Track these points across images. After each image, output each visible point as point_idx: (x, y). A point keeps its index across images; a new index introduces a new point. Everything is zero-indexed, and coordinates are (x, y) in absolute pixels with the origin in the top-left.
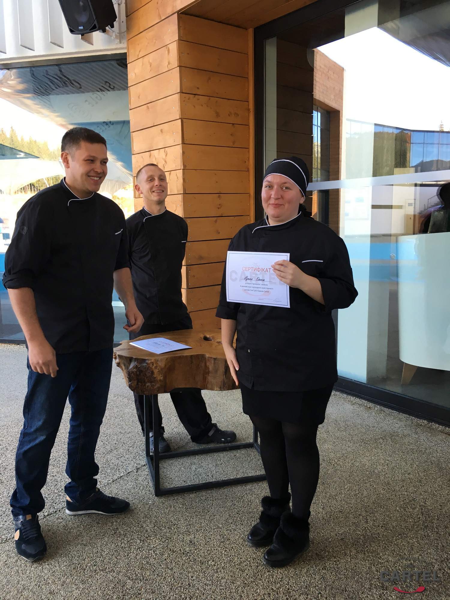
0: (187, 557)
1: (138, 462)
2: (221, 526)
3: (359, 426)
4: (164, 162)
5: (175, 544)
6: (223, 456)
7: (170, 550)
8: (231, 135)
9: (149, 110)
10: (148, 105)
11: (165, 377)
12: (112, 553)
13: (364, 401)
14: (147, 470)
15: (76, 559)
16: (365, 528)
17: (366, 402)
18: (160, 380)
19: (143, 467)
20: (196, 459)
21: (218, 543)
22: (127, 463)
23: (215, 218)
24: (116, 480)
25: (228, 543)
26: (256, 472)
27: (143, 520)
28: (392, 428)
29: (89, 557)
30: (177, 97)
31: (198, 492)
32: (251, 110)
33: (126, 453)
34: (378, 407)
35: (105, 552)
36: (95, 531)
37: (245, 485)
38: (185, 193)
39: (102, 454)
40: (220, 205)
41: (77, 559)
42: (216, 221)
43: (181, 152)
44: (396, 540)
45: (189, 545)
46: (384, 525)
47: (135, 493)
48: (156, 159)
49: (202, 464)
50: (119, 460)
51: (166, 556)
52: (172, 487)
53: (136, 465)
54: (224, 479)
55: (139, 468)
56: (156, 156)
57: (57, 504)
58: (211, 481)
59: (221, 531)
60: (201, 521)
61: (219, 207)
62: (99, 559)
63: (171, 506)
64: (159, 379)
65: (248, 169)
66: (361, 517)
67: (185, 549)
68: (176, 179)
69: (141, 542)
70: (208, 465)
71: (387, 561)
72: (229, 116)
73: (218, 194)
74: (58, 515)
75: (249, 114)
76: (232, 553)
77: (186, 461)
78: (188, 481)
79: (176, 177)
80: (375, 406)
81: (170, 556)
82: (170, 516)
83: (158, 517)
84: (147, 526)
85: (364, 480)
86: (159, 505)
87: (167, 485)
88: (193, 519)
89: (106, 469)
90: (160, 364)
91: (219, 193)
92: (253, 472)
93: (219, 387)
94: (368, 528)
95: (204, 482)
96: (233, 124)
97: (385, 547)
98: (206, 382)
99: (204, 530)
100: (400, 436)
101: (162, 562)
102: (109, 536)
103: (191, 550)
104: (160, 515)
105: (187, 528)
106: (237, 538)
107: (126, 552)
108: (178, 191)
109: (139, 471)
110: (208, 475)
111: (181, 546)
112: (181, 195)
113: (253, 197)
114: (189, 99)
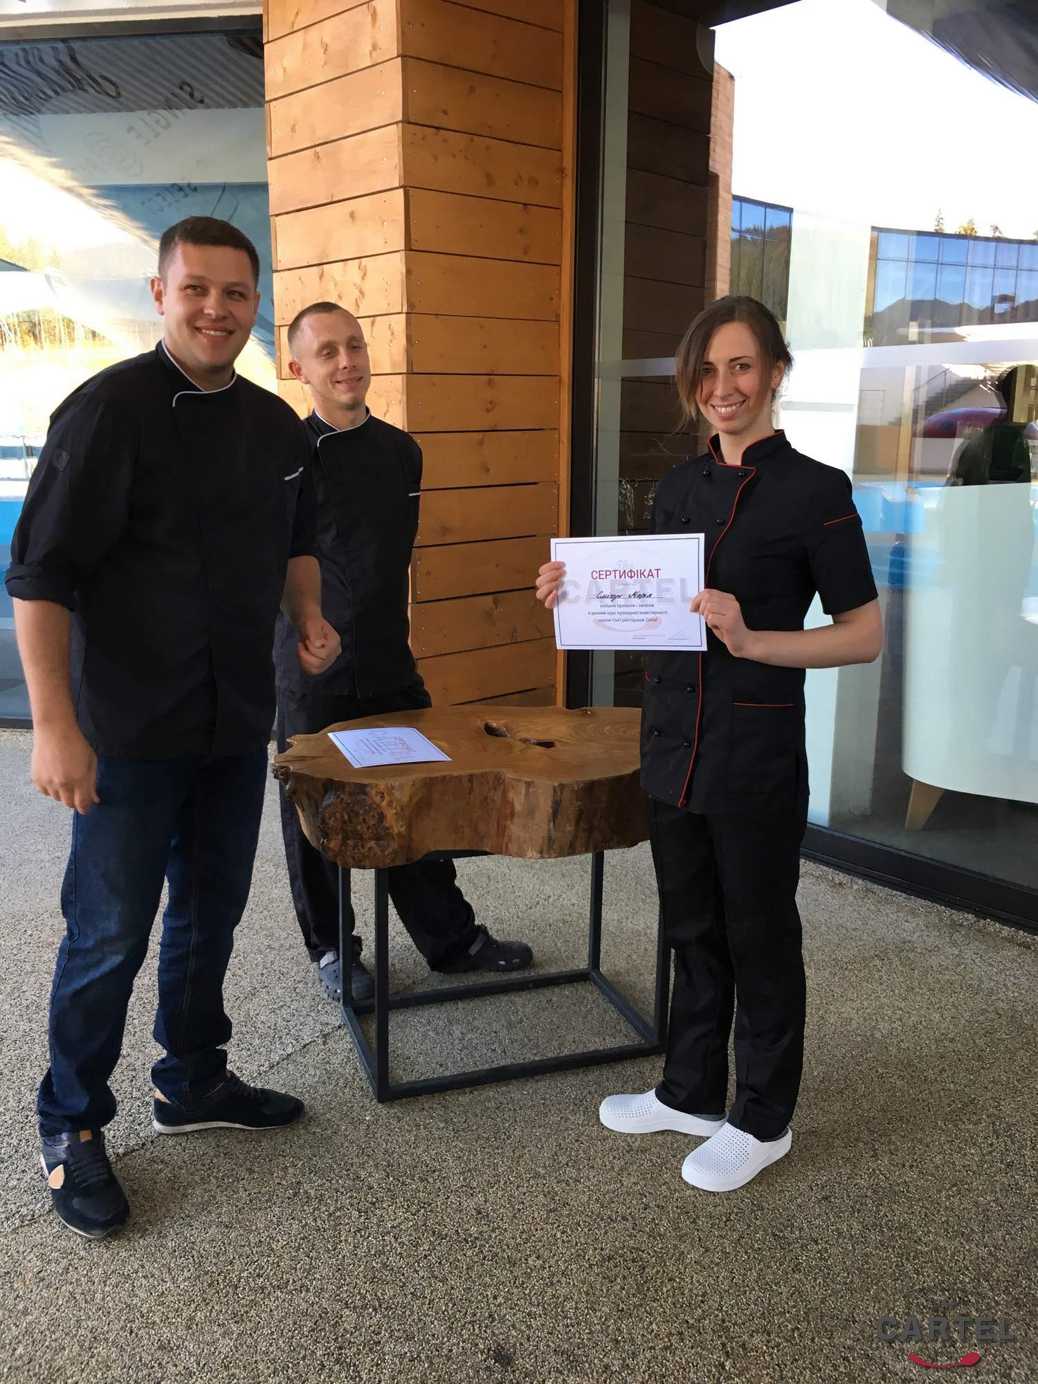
0: (477, 1250)
1: (324, 1018)
2: (542, 1171)
3: (824, 928)
4: (357, 293)
5: (442, 1217)
6: (523, 1005)
7: (434, 1232)
8: (521, 231)
9: (319, 162)
10: (318, 149)
11: (410, 827)
12: (297, 1245)
13: (825, 868)
14: (348, 1038)
15: (211, 1262)
16: (874, 1170)
17: (831, 870)
18: (399, 834)
19: (337, 1031)
20: (460, 1010)
21: (542, 1213)
22: (298, 1022)
23: (479, 435)
24: (278, 1064)
25: (565, 1212)
26: (604, 1039)
27: (356, 1160)
28: (898, 931)
29: (241, 1255)
30: (394, 133)
31: (476, 1090)
32: (566, 172)
33: (290, 997)
34: (860, 881)
35: (278, 1241)
36: (246, 1190)
37: (584, 1071)
38: (410, 373)
39: (234, 999)
40: (491, 402)
41: (214, 1261)
42: (481, 442)
43: (404, 271)
44: (948, 1198)
45: (477, 1218)
46: (915, 1164)
47: (327, 1096)
48: (336, 284)
49: (476, 1023)
50: (277, 1014)
51: (427, 1248)
52: (413, 1078)
53: (319, 1027)
54: (532, 1058)
55: (328, 1034)
56: (338, 278)
57: (142, 1125)
58: (503, 1063)
59: (544, 1185)
60: (495, 1161)
61: (490, 406)
62: (268, 1261)
63: (418, 1126)
64: (396, 831)
65: (558, 316)
66: (861, 1145)
67: (468, 1230)
68: (390, 337)
69: (361, 1216)
70: (490, 1024)
71: (936, 1249)
72: (517, 184)
73: (487, 377)
74: (152, 1153)
75: (562, 182)
76: (580, 1237)
77: (438, 1015)
78: (449, 1064)
79: (389, 333)
80: (852, 880)
81: (434, 1249)
82: (419, 1151)
83: (393, 1154)
84: (370, 1176)
85: (853, 1057)
86: (390, 1123)
87: (402, 1074)
88: (475, 1156)
89: (247, 1036)
90: (397, 794)
91: (489, 372)
92: (597, 1040)
93: (538, 849)
94: (880, 1171)
95: (487, 1067)
96: (525, 204)
97: (926, 1215)
98: (506, 838)
99: (505, 1183)
100: (919, 951)
101: (419, 1264)
102: (283, 1202)
103: (482, 1232)
104: (395, 1148)
105: (465, 1179)
106: (586, 1199)
107: (329, 1241)
108: (393, 365)
109: (331, 1043)
110: (493, 1048)
111: (458, 1222)
112: (401, 376)
113: (569, 387)
114: (423, 139)
